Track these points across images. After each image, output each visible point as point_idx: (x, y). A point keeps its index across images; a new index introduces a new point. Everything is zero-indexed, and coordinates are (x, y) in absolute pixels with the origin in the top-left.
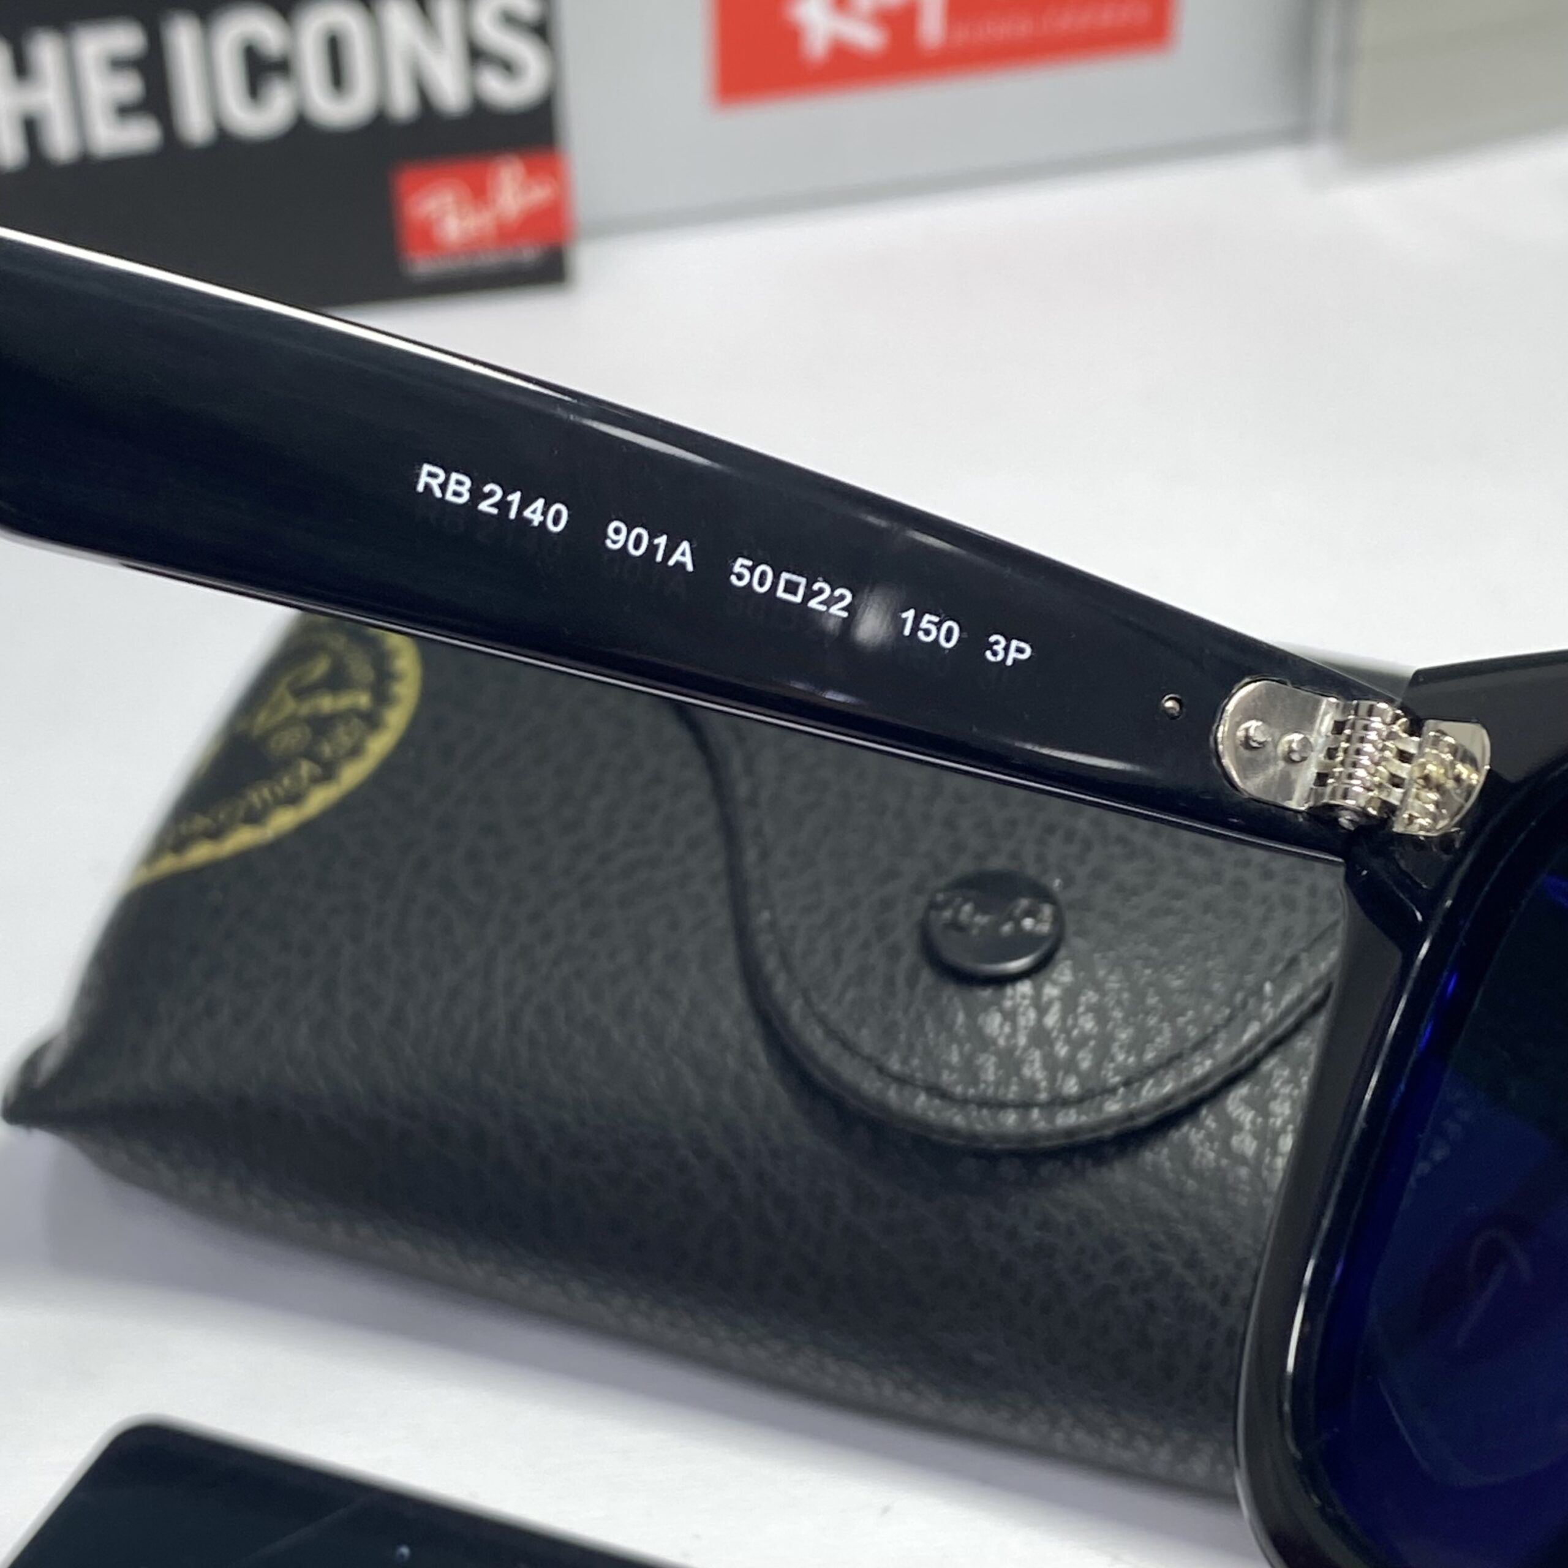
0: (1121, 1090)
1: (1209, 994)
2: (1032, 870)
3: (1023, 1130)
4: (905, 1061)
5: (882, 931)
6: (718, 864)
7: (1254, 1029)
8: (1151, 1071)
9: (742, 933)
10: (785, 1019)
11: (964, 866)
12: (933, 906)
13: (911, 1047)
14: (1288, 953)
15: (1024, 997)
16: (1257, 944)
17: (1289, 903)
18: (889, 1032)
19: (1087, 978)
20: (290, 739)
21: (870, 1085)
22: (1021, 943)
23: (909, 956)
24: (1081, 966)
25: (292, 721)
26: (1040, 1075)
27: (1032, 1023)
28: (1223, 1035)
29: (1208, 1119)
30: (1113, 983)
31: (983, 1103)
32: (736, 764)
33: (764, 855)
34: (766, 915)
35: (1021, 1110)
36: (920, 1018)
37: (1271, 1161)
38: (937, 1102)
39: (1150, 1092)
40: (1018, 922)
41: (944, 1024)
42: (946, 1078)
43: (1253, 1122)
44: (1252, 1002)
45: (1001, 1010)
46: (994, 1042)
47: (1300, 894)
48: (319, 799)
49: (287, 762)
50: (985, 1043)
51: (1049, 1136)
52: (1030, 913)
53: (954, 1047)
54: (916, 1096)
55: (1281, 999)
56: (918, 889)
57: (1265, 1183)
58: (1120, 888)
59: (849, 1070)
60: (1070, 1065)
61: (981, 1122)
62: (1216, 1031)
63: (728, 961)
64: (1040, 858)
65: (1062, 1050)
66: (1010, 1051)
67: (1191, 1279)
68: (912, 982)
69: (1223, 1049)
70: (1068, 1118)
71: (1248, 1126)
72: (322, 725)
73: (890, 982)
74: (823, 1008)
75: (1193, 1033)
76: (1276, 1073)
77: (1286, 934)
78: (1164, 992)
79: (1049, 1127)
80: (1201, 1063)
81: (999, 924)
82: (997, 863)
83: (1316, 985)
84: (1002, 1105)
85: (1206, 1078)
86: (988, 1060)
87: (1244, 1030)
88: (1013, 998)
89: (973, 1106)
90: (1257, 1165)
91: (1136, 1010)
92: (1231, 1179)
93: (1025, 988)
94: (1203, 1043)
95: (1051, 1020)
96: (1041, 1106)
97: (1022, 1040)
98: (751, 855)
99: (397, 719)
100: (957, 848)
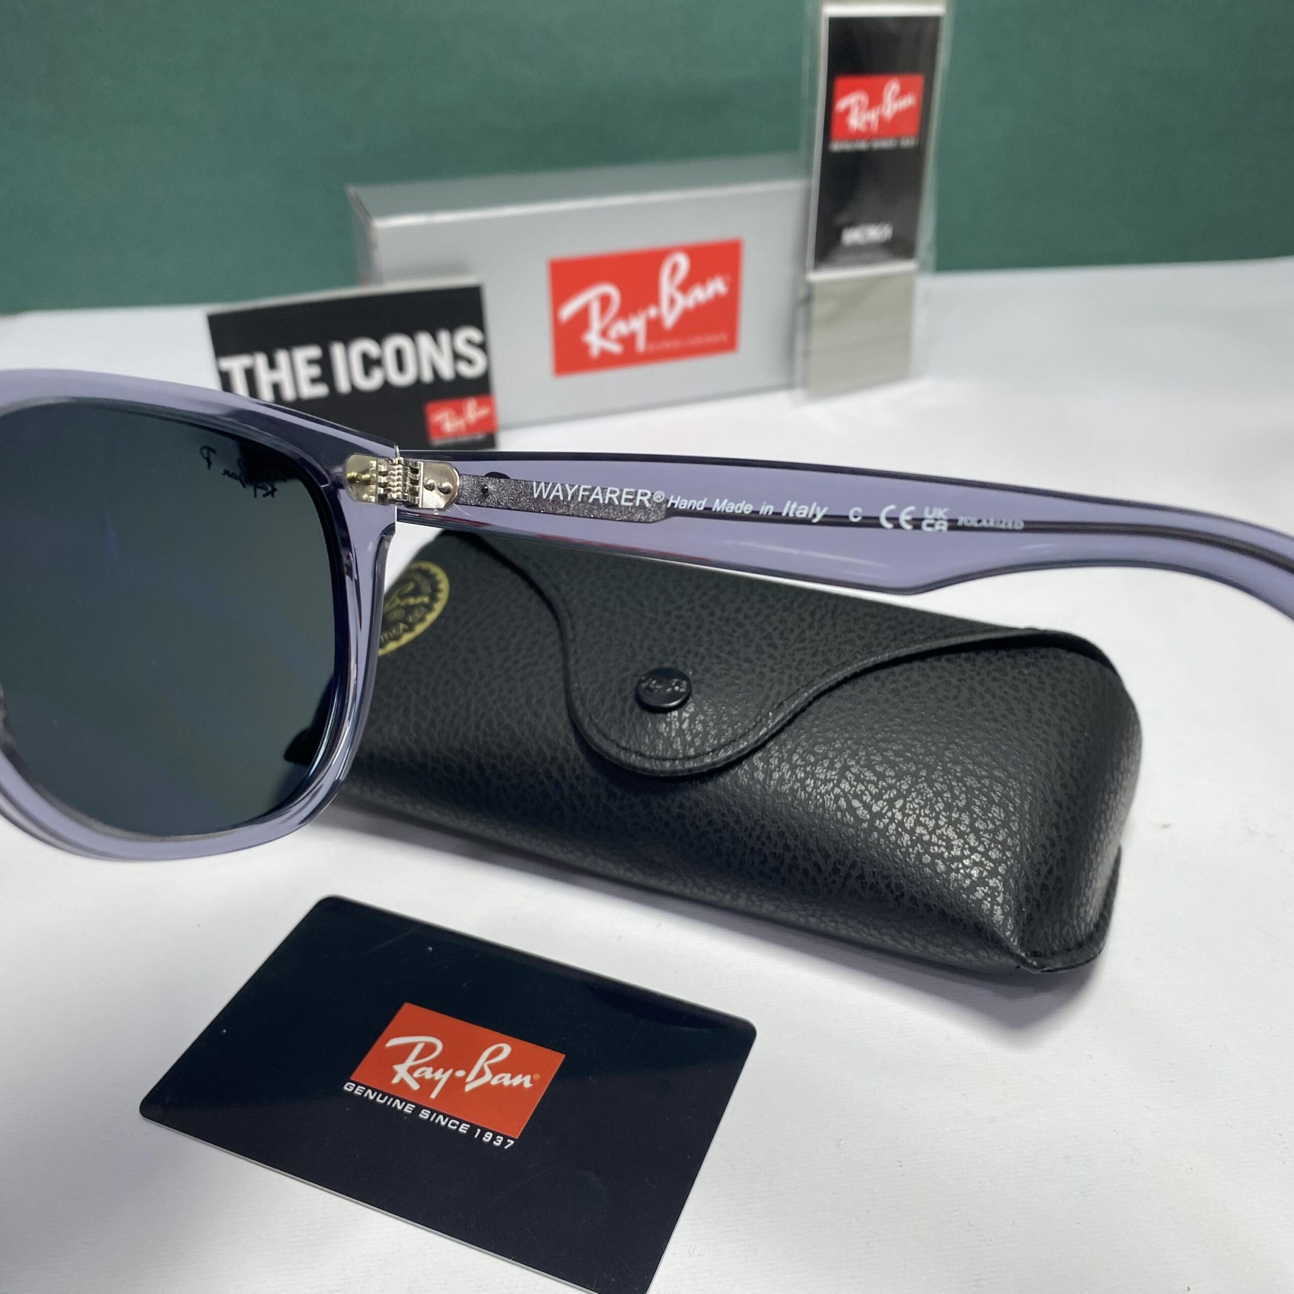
0: (711, 754)
1: (746, 716)
2: (681, 668)
3: (672, 769)
4: (628, 742)
5: (620, 691)
6: (560, 665)
7: (764, 730)
8: (723, 746)
9: (567, 690)
10: (582, 725)
11: (654, 666)
12: (641, 681)
13: (630, 736)
14: (779, 701)
15: (674, 717)
16: (767, 697)
17: (780, 681)
18: (622, 731)
19: (700, 710)
20: (397, 615)
21: (614, 751)
22: (674, 696)
23: (631, 701)
24: (698, 705)
25: (398, 607)
26: (679, 748)
27: (677, 727)
28: (752, 733)
29: (746, 766)
30: (710, 711)
31: (657, 758)
32: (568, 625)
33: (577, 661)
34: (576, 685)
35: (671, 761)
36: (634, 725)
37: (769, 782)
38: (639, 758)
39: (722, 754)
40: (673, 688)
41: (643, 726)
42: (643, 749)
43: (763, 767)
44: (764, 719)
45: (666, 722)
46: (662, 734)
47: (785, 678)
48: (406, 638)
49: (395, 624)
50: (659, 735)
51: (682, 771)
52: (678, 684)
53: (647, 737)
54: (631, 756)
55: (775, 719)
56: (636, 675)
57: (766, 790)
58: (715, 675)
59: (605, 745)
60: (692, 744)
61: (656, 766)
62: (749, 731)
63: (562, 703)
64: (684, 663)
65: (689, 738)
66: (669, 738)
67: (737, 828)
68: (631, 712)
69: (752, 739)
70: (691, 764)
71: (761, 769)
72: (409, 609)
73: (623, 712)
74: (597, 721)
75: (740, 731)
76: (773, 748)
77: (779, 693)
78: (730, 715)
79: (682, 768)
80: (743, 743)
81: (666, 689)
82: (667, 665)
83: (790, 713)
84: (665, 759)
85: (744, 749)
86: (659, 742)
87: (760, 731)
88: (670, 718)
89: (653, 760)
90: (764, 784)
91: (718, 723)
92: (753, 789)
93: (675, 713)
94: (744, 736)
95: (685, 726)
96: (680, 759)
97: (673, 734)
98: (572, 661)
99: (438, 607)
100: (652, 659)
